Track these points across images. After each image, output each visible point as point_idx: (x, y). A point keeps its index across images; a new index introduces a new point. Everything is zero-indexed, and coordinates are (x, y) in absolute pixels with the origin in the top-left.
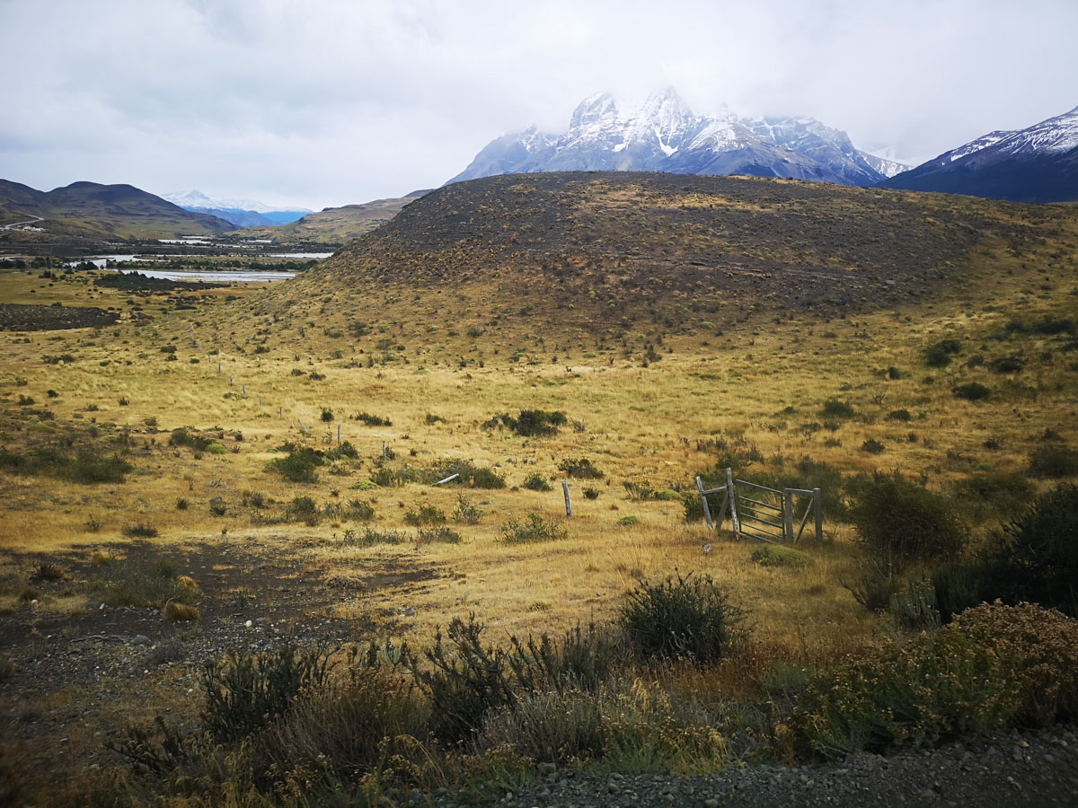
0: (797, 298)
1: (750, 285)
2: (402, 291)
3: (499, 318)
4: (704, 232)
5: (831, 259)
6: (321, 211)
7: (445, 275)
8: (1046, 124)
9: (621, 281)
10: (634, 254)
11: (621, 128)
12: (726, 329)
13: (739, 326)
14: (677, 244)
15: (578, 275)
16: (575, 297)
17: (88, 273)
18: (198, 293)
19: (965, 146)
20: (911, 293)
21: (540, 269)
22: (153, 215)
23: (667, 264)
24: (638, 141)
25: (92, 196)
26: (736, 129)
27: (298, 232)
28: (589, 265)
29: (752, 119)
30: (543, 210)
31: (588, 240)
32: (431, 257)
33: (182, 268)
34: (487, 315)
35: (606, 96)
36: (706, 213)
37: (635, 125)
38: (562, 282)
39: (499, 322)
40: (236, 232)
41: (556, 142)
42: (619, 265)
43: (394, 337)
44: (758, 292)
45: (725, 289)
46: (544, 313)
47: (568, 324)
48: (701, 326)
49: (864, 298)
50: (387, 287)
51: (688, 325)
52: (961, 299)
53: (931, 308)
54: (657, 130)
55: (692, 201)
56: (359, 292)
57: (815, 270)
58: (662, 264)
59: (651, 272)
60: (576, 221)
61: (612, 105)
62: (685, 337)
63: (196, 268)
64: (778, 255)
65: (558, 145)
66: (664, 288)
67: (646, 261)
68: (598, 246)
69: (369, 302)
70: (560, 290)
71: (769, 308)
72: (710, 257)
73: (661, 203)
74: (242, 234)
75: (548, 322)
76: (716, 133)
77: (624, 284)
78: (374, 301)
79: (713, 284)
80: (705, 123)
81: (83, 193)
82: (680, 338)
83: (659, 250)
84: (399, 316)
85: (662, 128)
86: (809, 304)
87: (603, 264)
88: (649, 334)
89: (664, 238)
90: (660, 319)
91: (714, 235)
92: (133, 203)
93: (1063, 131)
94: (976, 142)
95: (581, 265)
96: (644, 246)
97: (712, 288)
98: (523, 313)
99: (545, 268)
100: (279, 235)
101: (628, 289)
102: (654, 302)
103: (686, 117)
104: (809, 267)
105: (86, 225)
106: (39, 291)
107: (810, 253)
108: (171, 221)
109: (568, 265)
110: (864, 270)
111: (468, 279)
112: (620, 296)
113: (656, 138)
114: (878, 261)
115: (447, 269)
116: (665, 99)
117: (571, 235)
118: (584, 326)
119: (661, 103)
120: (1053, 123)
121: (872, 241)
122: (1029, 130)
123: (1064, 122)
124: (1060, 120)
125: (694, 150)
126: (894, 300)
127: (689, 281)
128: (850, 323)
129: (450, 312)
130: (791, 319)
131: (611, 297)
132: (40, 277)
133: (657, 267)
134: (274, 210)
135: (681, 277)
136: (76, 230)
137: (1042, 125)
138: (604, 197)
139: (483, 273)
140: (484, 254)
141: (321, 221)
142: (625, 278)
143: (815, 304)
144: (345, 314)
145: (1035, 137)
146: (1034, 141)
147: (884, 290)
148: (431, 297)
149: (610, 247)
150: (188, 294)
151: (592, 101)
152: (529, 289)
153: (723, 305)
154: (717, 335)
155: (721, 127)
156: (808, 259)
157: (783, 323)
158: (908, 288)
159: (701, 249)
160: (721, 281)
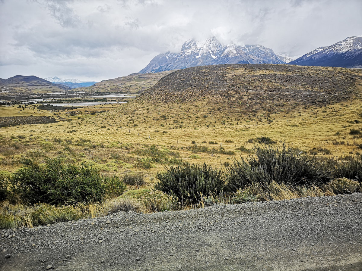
0: (308, 101)
1: (291, 97)
2: (173, 105)
3: (211, 111)
4: (271, 82)
5: (315, 88)
6: (100, 81)
7: (187, 99)
8: (337, 44)
9: (249, 98)
10: (250, 90)
11: (198, 51)
12: (289, 111)
13: (293, 110)
14: (263, 86)
15: (233, 97)
16: (235, 104)
17: (33, 105)
18: (74, 110)
19: (311, 52)
20: (344, 98)
21: (219, 95)
22: (43, 85)
23: (262, 92)
24: (204, 54)
25: (22, 80)
26: (236, 49)
27: (94, 89)
28: (236, 93)
29: (241, 46)
30: (215, 77)
31: (233, 86)
32: (180, 94)
33: (63, 102)
34: (206, 111)
35: (193, 40)
36: (269, 76)
37: (203, 49)
38: (228, 99)
39: (212, 113)
40: (72, 90)
41: (177, 56)
42: (246, 93)
43: (178, 119)
44: (295, 99)
45: (284, 99)
46: (226, 109)
47: (235, 112)
48: (280, 111)
49: (330, 100)
50: (167, 104)
51: (276, 111)
52: (359, 99)
53: (351, 102)
54: (210, 51)
55: (263, 72)
56: (158, 106)
57: (311, 92)
58: (260, 92)
59: (257, 95)
60: (227, 80)
61: (195, 43)
62: (277, 114)
63: (67, 102)
64: (298, 88)
65: (178, 57)
66: (263, 100)
67: (255, 92)
68: (237, 88)
69: (164, 109)
70: (228, 102)
71: (300, 104)
72: (276, 89)
73: (253, 73)
74: (74, 90)
75: (228, 112)
76: (230, 51)
77: (250, 99)
78: (165, 108)
79: (279, 98)
80: (226, 48)
81: (18, 79)
82: (275, 115)
83: (258, 88)
84: (176, 113)
85: (212, 50)
86: (313, 102)
87: (240, 93)
88: (264, 114)
89: (259, 84)
90: (266, 109)
91: (275, 82)
92: (36, 82)
93: (343, 46)
94: (315, 51)
95: (233, 94)
96: (253, 87)
97: (279, 99)
98: (219, 110)
99: (221, 95)
100: (87, 90)
101: (251, 100)
102: (262, 104)
103: (219, 46)
104: (309, 91)
105: (23, 90)
106: (21, 112)
107: (308, 87)
108: (49, 87)
109: (229, 94)
110: (326, 91)
111: (195, 100)
112: (250, 103)
113: (210, 53)
114: (329, 88)
115: (187, 97)
116: (212, 40)
117: (227, 85)
118: (241, 112)
119: (211, 42)
120: (339, 44)
121: (325, 82)
122: (332, 46)
123: (343, 43)
124: (342, 42)
125: (223, 57)
126: (339, 100)
127: (271, 97)
128: (328, 108)
129: (193, 111)
130: (309, 107)
131: (247, 103)
132: (18, 107)
133: (259, 93)
134: (82, 82)
135: (268, 96)
136: (20, 91)
137: (336, 44)
138: (233, 72)
139: (200, 98)
140: (198, 92)
141: (101, 85)
142: (250, 97)
143: (315, 102)
144: (157, 113)
145: (334, 48)
146: (334, 49)
147: (335, 97)
148: (185, 106)
149: (242, 88)
150: (72, 111)
151: (188, 42)
152: (218, 102)
153: (285, 104)
154: (287, 113)
155: (231, 49)
156: (308, 88)
157: (307, 109)
158: (342, 96)
159: (272, 87)
160: (282, 97)
